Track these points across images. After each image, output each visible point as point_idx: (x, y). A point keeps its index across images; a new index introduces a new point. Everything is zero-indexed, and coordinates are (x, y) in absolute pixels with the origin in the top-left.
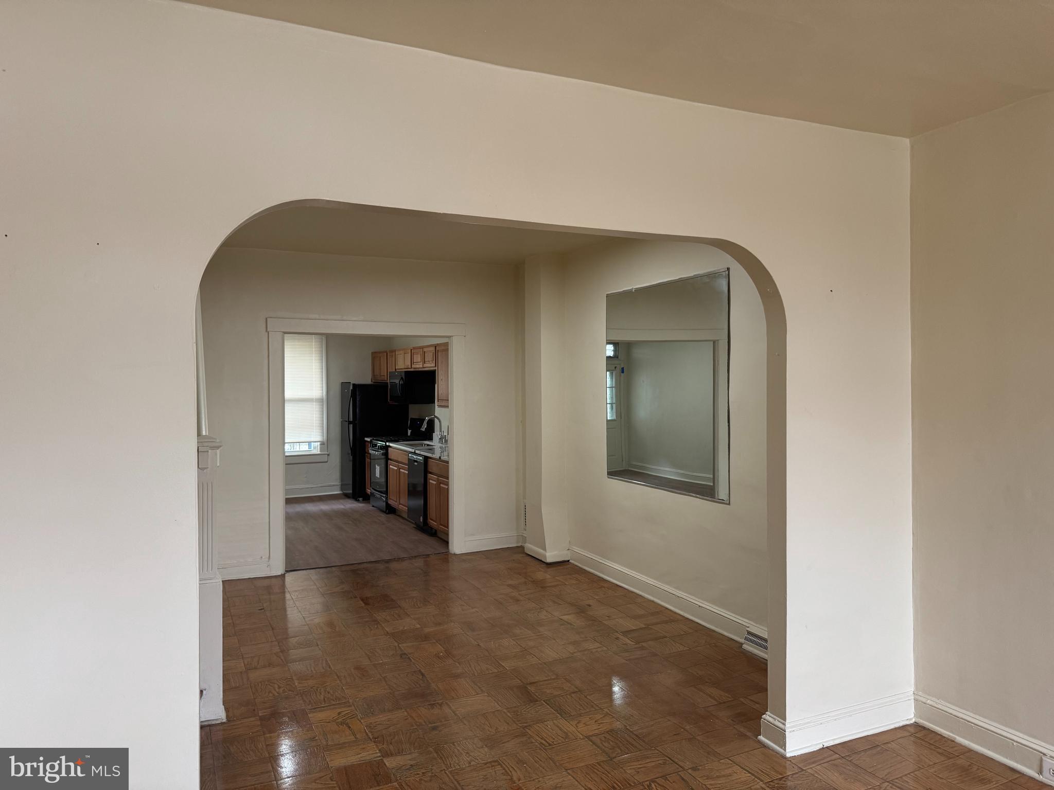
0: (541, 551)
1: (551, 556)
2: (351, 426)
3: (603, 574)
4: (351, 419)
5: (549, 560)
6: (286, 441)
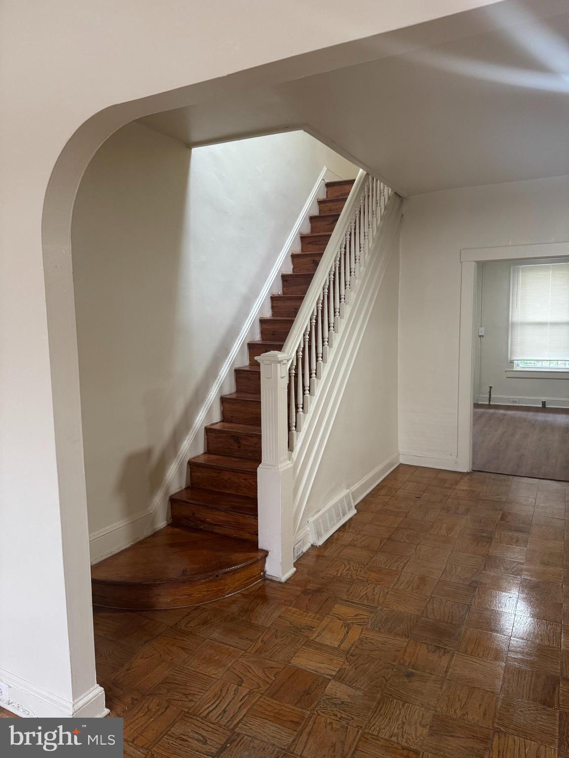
6: (515, 358)
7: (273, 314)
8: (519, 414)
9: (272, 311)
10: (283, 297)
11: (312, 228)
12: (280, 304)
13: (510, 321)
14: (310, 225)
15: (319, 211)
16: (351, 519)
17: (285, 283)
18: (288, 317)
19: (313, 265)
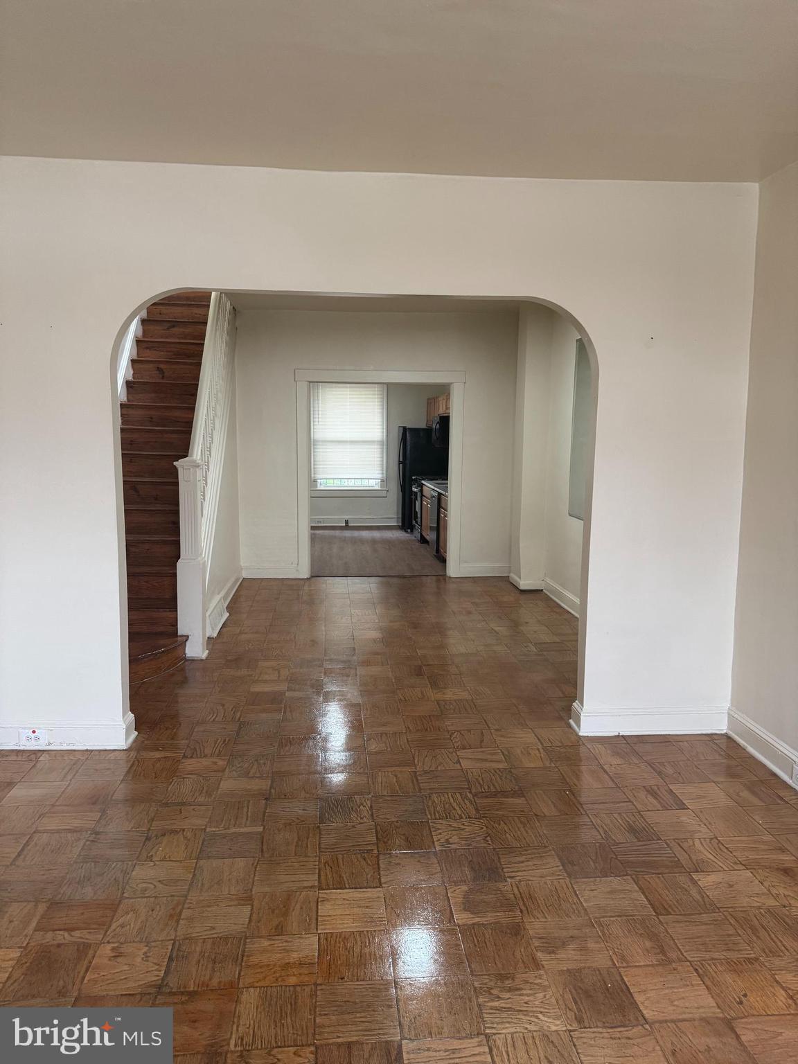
0: (518, 579)
1: (524, 584)
2: (401, 465)
3: (562, 602)
4: (401, 460)
5: (522, 588)
6: (318, 477)
7: (122, 423)
8: (327, 532)
9: (122, 419)
10: (127, 405)
11: (144, 331)
12: (131, 412)
13: (312, 439)
14: (141, 327)
15: (148, 313)
16: (227, 619)
17: (130, 389)
18: (141, 426)
19: (158, 372)
